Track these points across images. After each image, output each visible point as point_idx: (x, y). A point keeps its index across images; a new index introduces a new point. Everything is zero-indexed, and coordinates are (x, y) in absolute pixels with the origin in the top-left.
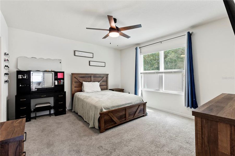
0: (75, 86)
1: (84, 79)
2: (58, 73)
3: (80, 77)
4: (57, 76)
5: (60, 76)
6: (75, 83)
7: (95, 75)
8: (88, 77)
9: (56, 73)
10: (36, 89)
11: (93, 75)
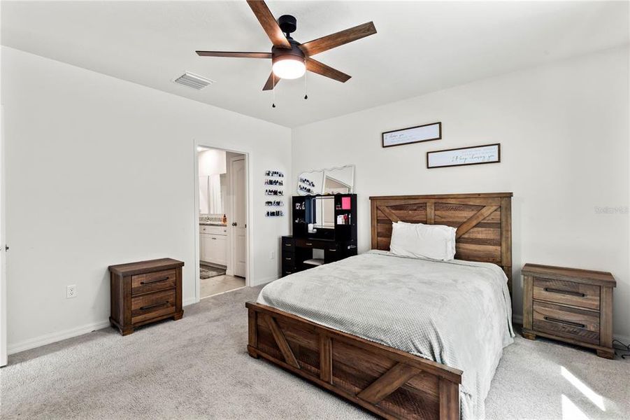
0: (378, 233)
1: (402, 212)
2: (343, 198)
3: (391, 207)
4: (341, 204)
5: (346, 204)
6: (378, 223)
7: (440, 201)
8: (415, 208)
9: (338, 198)
10: (315, 230)
11: (433, 201)
